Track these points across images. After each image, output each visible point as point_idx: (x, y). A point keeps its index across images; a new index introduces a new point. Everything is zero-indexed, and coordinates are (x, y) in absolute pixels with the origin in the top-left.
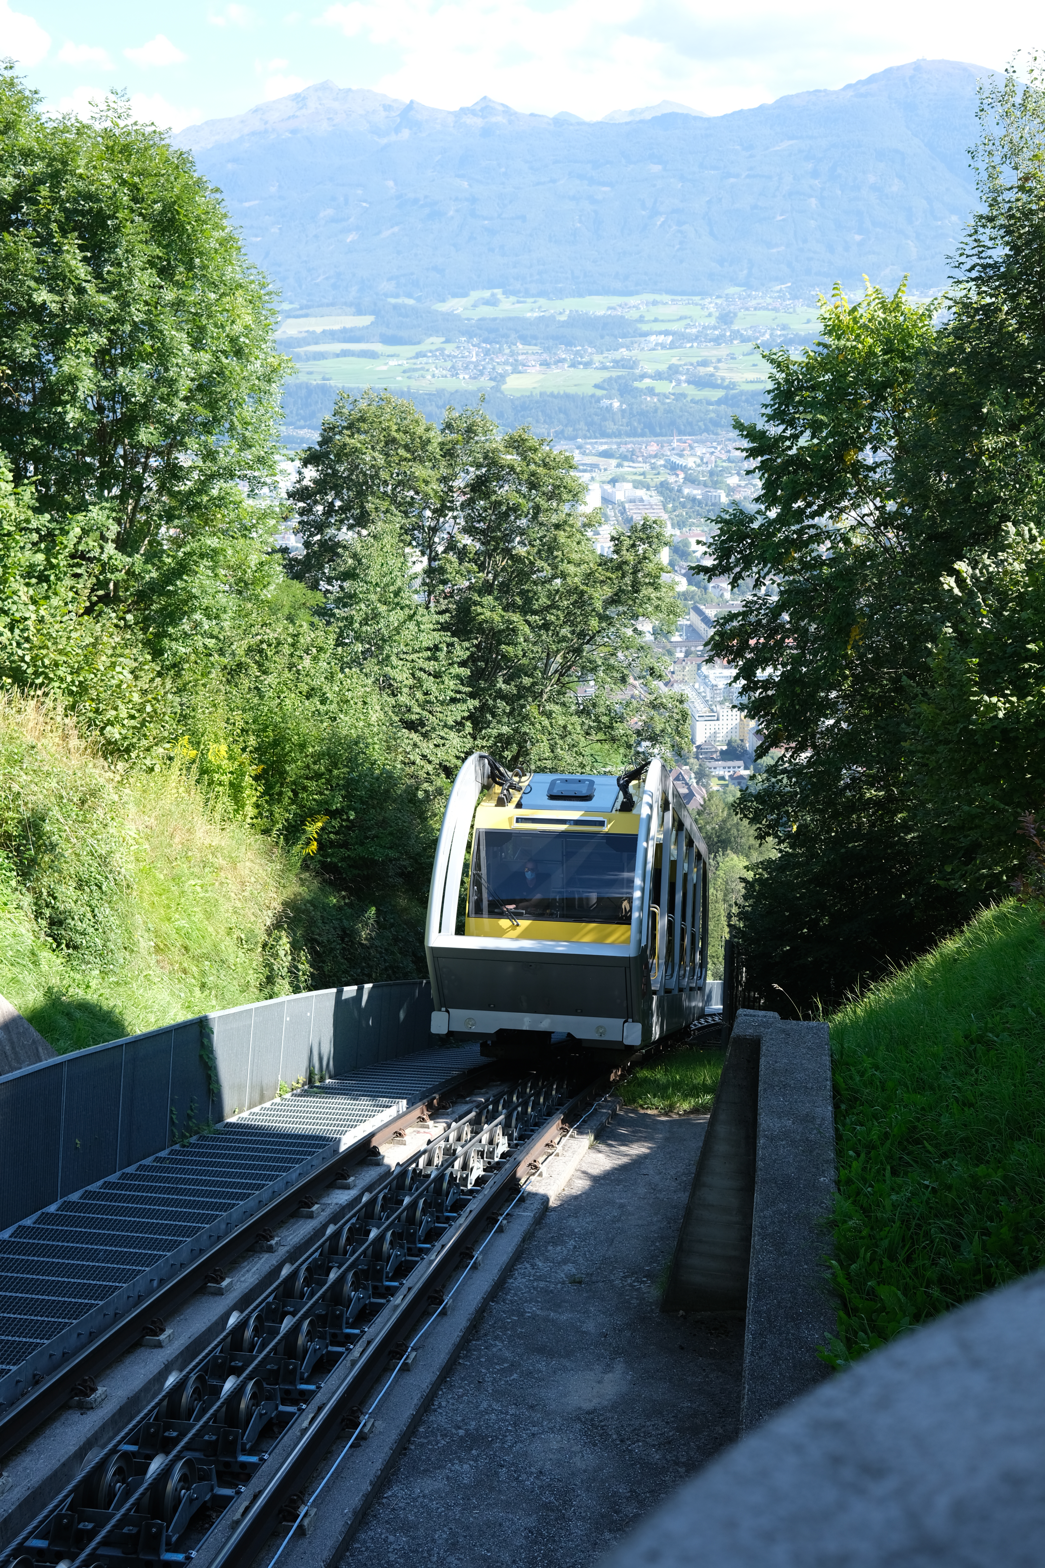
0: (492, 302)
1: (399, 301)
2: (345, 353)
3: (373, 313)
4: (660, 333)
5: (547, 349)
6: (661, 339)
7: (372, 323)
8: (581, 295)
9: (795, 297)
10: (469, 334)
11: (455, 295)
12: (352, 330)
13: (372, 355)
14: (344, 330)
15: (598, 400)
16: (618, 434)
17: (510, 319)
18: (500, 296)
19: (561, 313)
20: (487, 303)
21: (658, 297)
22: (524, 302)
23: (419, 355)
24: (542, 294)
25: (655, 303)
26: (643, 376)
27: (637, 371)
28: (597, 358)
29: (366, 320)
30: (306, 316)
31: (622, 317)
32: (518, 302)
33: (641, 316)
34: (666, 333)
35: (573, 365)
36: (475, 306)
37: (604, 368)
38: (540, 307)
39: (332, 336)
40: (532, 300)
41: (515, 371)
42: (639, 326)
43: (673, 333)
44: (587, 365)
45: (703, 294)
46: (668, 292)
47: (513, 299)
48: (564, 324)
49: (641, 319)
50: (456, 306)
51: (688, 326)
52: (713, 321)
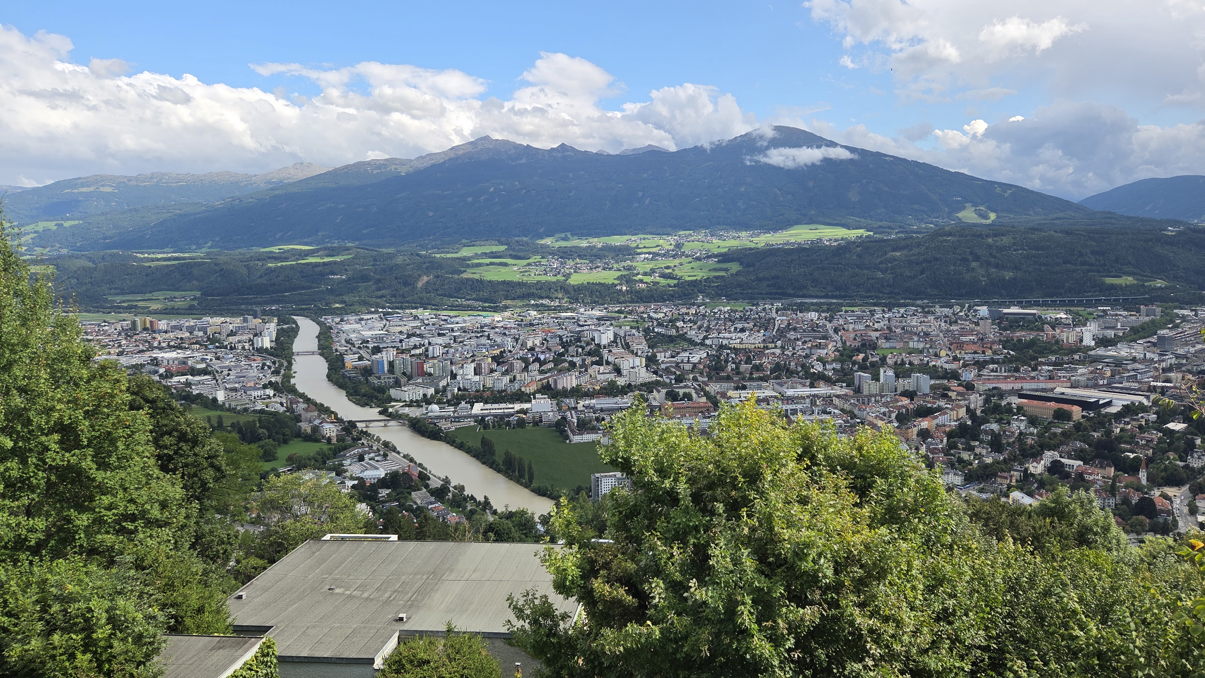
0: (565, 240)
1: (519, 238)
2: (491, 264)
3: (506, 244)
4: (646, 253)
5: (591, 262)
6: (647, 256)
7: (506, 249)
8: (609, 236)
9: (712, 236)
10: (553, 254)
11: (547, 236)
12: (496, 252)
13: (506, 265)
14: (492, 253)
15: (616, 285)
16: (624, 302)
17: (574, 247)
18: (569, 236)
19: (598, 245)
20: (563, 240)
21: (646, 236)
22: (581, 240)
23: (529, 264)
24: (589, 235)
25: (644, 239)
26: (638, 274)
27: (635, 272)
28: (615, 266)
29: (502, 248)
30: (473, 246)
31: (628, 246)
32: (578, 239)
33: (637, 245)
34: (649, 253)
35: (604, 269)
36: (557, 241)
37: (619, 270)
38: (588, 242)
39: (486, 255)
40: (585, 238)
41: (575, 272)
42: (636, 250)
43: (653, 253)
44: (610, 269)
45: (668, 234)
46: (651, 233)
47: (576, 238)
48: (601, 249)
49: (637, 247)
50: (548, 241)
51: (660, 250)
52: (672, 247)
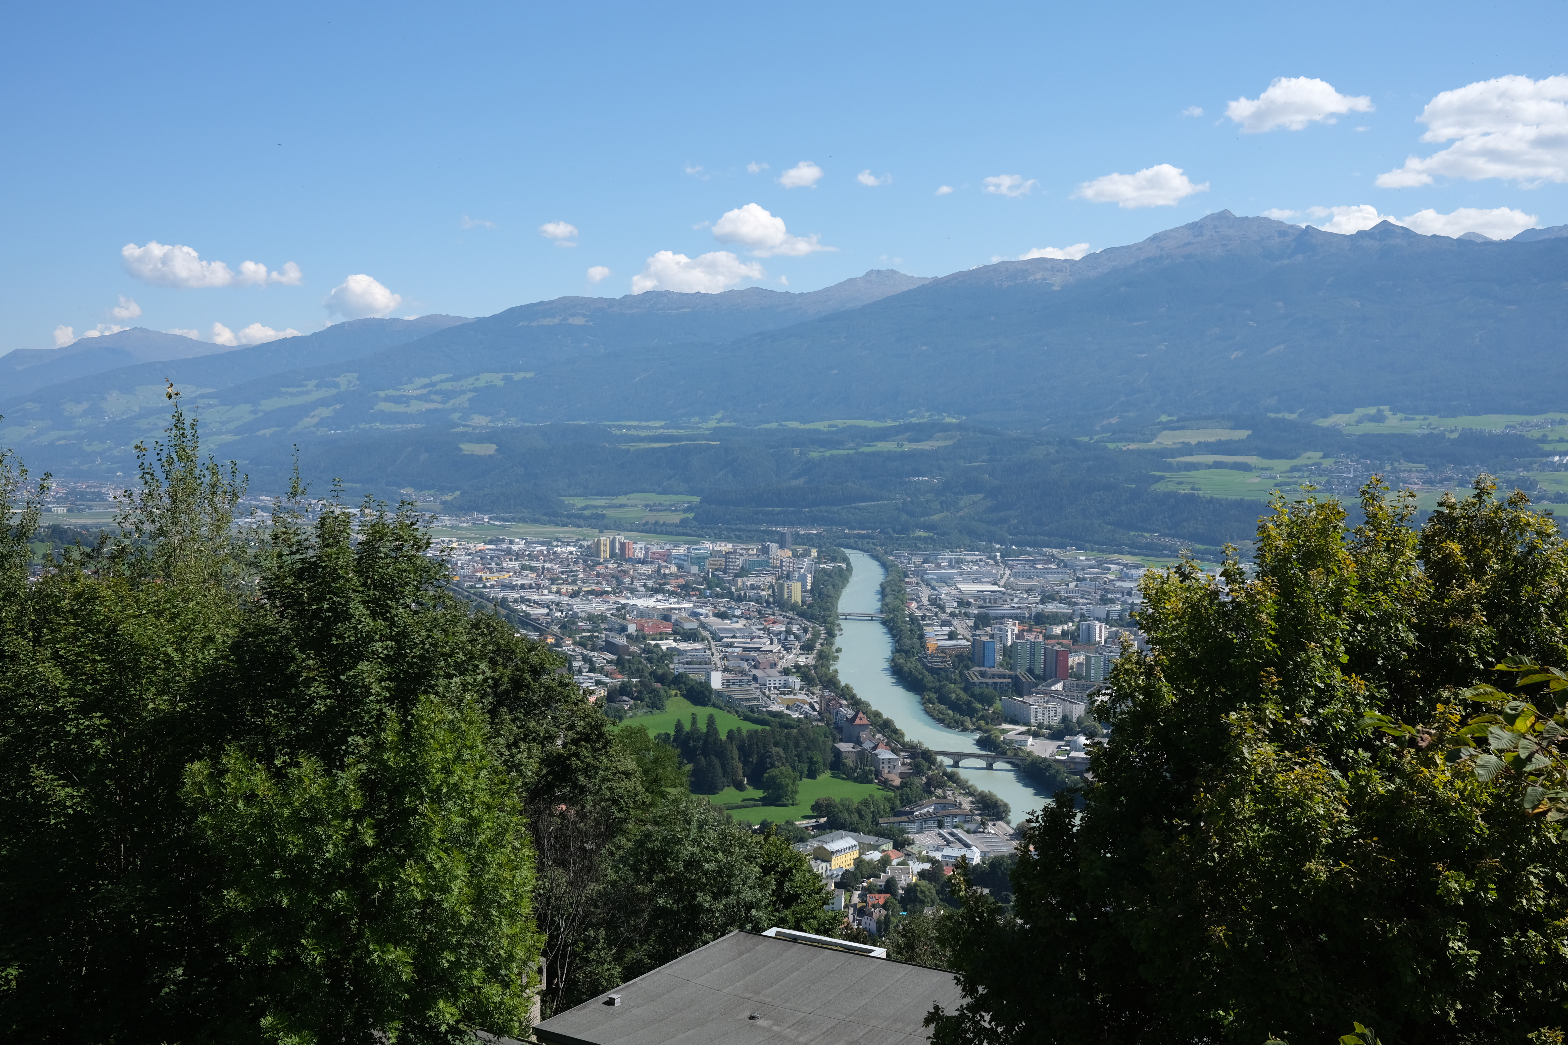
0: (1379, 418)
1: (1280, 415)
2: (1217, 465)
3: (1250, 427)
5: (1433, 468)
7: (1248, 436)
8: (1475, 413)
10: (1349, 450)
11: (1337, 412)
12: (1227, 442)
13: (1246, 468)
14: (1220, 443)
17: (1394, 436)
18: (1387, 413)
19: (1452, 431)
20: (1373, 419)
21: (1565, 416)
22: (1413, 419)
23: (1293, 469)
24: (1432, 412)
25: (1561, 422)
29: (1242, 434)
30: (1182, 428)
31: (1521, 436)
32: (1406, 419)
33: (1544, 436)
36: (1359, 422)
38: (1430, 424)
39: (1206, 447)
40: (1422, 417)
42: (1540, 445)
47: (1400, 415)
48: (1455, 442)
49: (1544, 440)
50: (1339, 421)
